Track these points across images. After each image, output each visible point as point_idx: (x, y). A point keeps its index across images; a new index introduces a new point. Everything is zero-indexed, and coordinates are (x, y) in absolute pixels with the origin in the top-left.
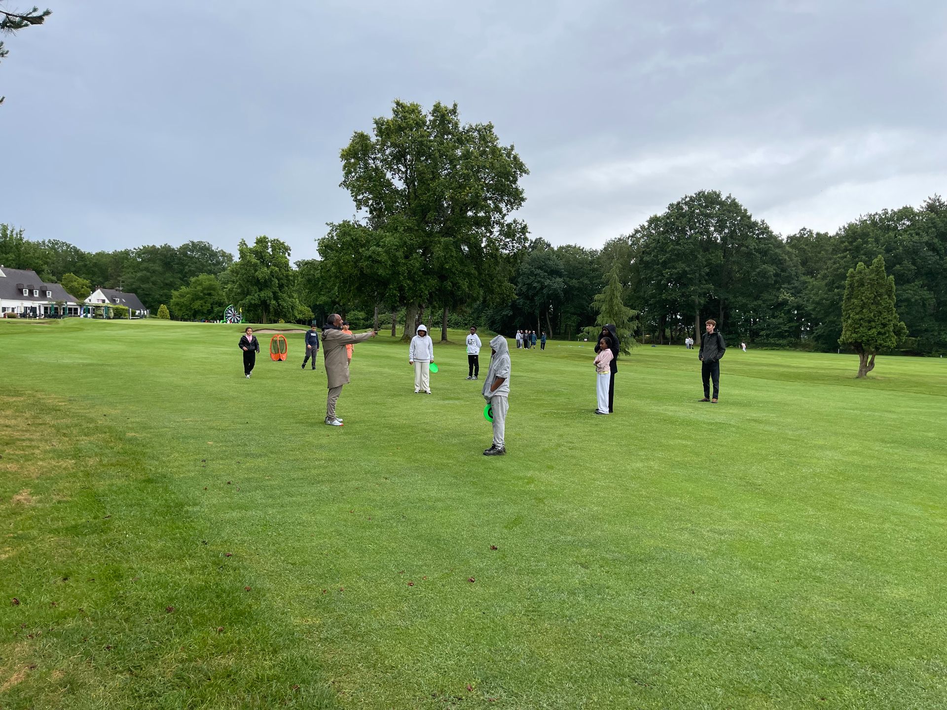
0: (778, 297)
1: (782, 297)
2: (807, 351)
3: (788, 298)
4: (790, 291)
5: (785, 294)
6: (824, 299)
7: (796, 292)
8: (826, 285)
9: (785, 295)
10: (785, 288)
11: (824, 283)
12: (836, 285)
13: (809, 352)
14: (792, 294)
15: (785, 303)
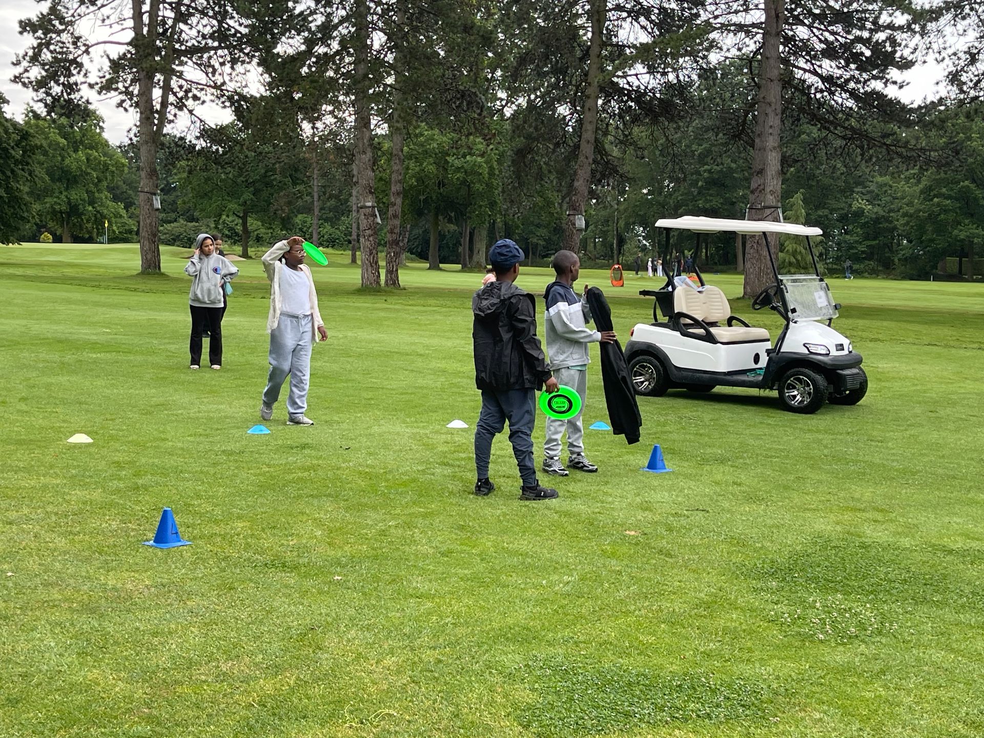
0: (850, 206)
1: (855, 206)
2: (892, 279)
3: (864, 207)
4: (864, 197)
5: (860, 201)
6: (920, 211)
7: (873, 199)
8: (922, 192)
9: (860, 203)
10: (858, 192)
11: (918, 189)
12: (935, 192)
13: (895, 279)
14: (868, 201)
15: (860, 213)
